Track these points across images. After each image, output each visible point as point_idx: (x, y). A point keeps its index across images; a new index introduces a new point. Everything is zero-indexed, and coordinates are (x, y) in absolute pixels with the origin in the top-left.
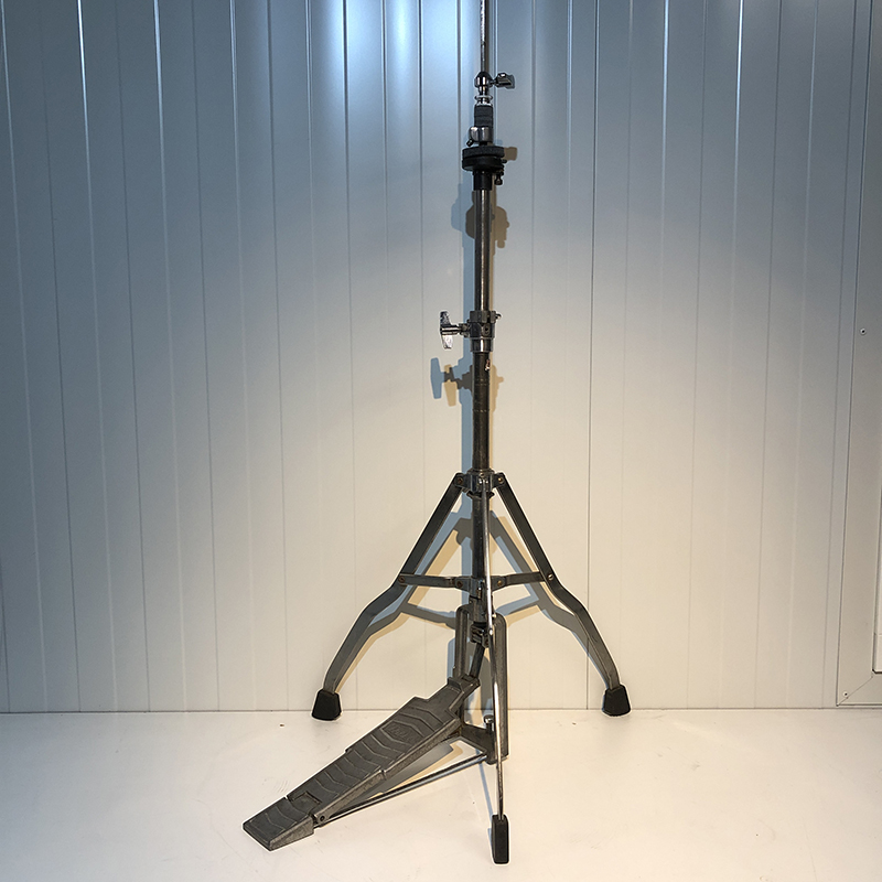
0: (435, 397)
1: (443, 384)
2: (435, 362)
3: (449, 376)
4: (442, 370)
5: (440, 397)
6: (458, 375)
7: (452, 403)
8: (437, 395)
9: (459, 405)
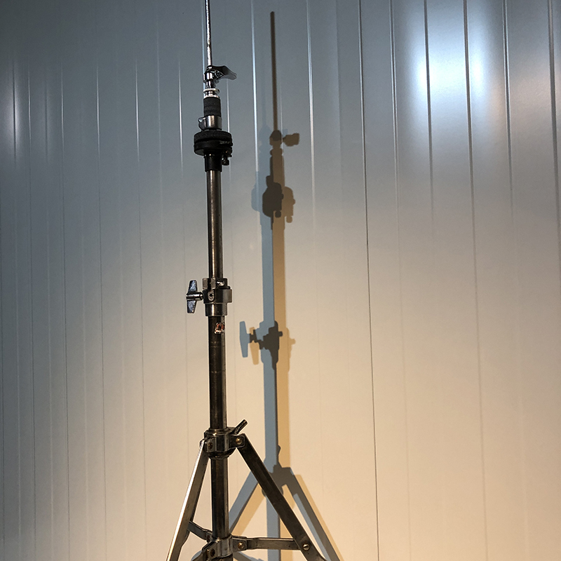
0: (244, 356)
1: (249, 344)
2: (242, 325)
3: (253, 337)
4: (248, 332)
5: (247, 356)
6: (260, 337)
7: (256, 362)
8: (245, 354)
9: (261, 364)
